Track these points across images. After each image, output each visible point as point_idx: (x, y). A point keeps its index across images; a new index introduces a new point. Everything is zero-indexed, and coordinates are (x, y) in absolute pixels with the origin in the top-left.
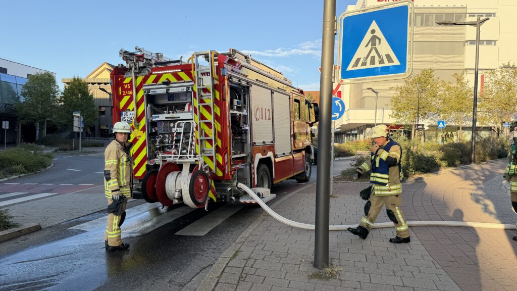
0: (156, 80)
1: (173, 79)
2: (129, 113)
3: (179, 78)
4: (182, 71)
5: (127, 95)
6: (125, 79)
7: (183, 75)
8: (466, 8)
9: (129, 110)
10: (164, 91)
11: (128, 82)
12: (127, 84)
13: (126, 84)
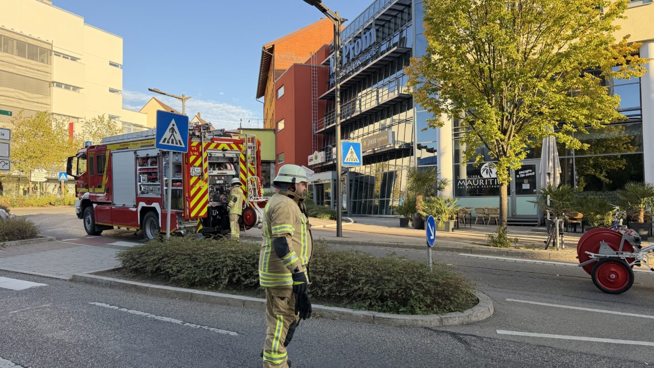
0: (216, 147)
1: (227, 147)
2: (196, 168)
3: (231, 148)
4: (234, 143)
5: (194, 155)
6: (192, 142)
7: (234, 146)
8: (51, 45)
9: (195, 166)
10: (221, 155)
11: (195, 145)
12: (195, 146)
13: (193, 146)
